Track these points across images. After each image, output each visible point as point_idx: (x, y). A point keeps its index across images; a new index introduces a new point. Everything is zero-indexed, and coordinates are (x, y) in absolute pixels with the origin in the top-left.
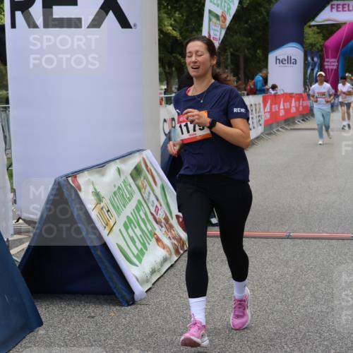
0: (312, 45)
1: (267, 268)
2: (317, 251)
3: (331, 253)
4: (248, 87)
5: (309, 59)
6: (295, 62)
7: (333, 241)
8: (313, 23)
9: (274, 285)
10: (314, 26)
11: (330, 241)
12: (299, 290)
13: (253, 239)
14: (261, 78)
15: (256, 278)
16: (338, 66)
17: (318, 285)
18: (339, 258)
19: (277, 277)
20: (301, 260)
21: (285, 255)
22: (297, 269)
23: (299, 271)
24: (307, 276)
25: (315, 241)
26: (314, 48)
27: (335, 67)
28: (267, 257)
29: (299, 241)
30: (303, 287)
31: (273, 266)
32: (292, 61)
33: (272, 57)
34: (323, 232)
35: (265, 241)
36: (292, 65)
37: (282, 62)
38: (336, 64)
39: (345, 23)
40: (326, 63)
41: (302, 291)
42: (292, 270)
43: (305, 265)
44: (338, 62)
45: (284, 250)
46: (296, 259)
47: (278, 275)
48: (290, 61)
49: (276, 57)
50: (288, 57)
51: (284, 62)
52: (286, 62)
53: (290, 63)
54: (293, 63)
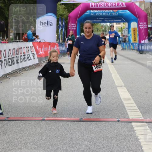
0: (62, 15)
1: (30, 137)
2: (59, 127)
3: (67, 128)
4: (24, 38)
5: (60, 23)
6: (52, 25)
7: (69, 122)
8: (62, 2)
9: (33, 146)
10: (63, 4)
11: (67, 122)
12: (47, 148)
13: (23, 121)
14: (31, 33)
15: (23, 142)
16: (76, 28)
17: (58, 146)
18: (71, 131)
19: (35, 141)
20: (50, 132)
21: (40, 130)
22: (47, 137)
23: (48, 138)
24: (52, 141)
25: (58, 122)
26: (63, 17)
27: (75, 29)
28: (30, 131)
29: (49, 122)
30: (50, 147)
31: (33, 136)
32: (50, 24)
34: (64, 117)
35: (30, 122)
36: (50, 26)
37: (44, 24)
38: (76, 27)
39: (81, 3)
40: (69, 26)
41: (49, 148)
42: (44, 137)
43: (52, 135)
44: (76, 25)
45: (40, 127)
46: (46, 132)
47: (36, 140)
49: (41, 21)
50: (47, 21)
51: (45, 24)
52: (47, 24)
53: (49, 25)
54: (50, 25)
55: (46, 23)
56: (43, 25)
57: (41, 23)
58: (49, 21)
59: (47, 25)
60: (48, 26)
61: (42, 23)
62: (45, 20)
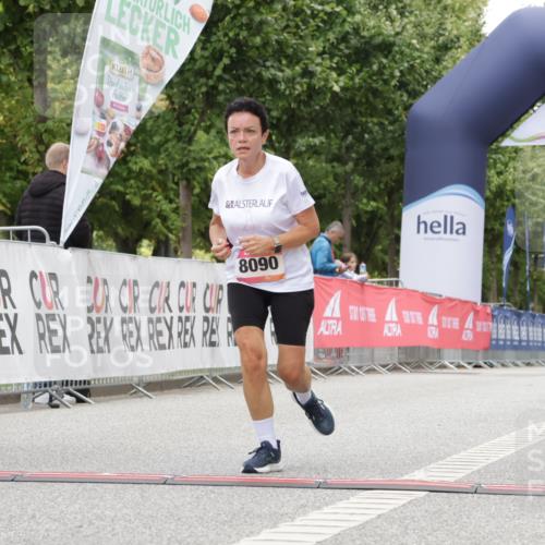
32: (455, 227)
33: (410, 215)
36: (454, 236)
37: (431, 228)
48: (450, 226)
49: (419, 217)
50: (446, 217)
51: (436, 230)
52: (442, 229)
53: (451, 232)
54: (457, 232)
55: (439, 225)
56: (426, 231)
57: (419, 223)
58: (452, 218)
59: (445, 232)
60: (448, 235)
61: (425, 223)
62: (434, 212)
